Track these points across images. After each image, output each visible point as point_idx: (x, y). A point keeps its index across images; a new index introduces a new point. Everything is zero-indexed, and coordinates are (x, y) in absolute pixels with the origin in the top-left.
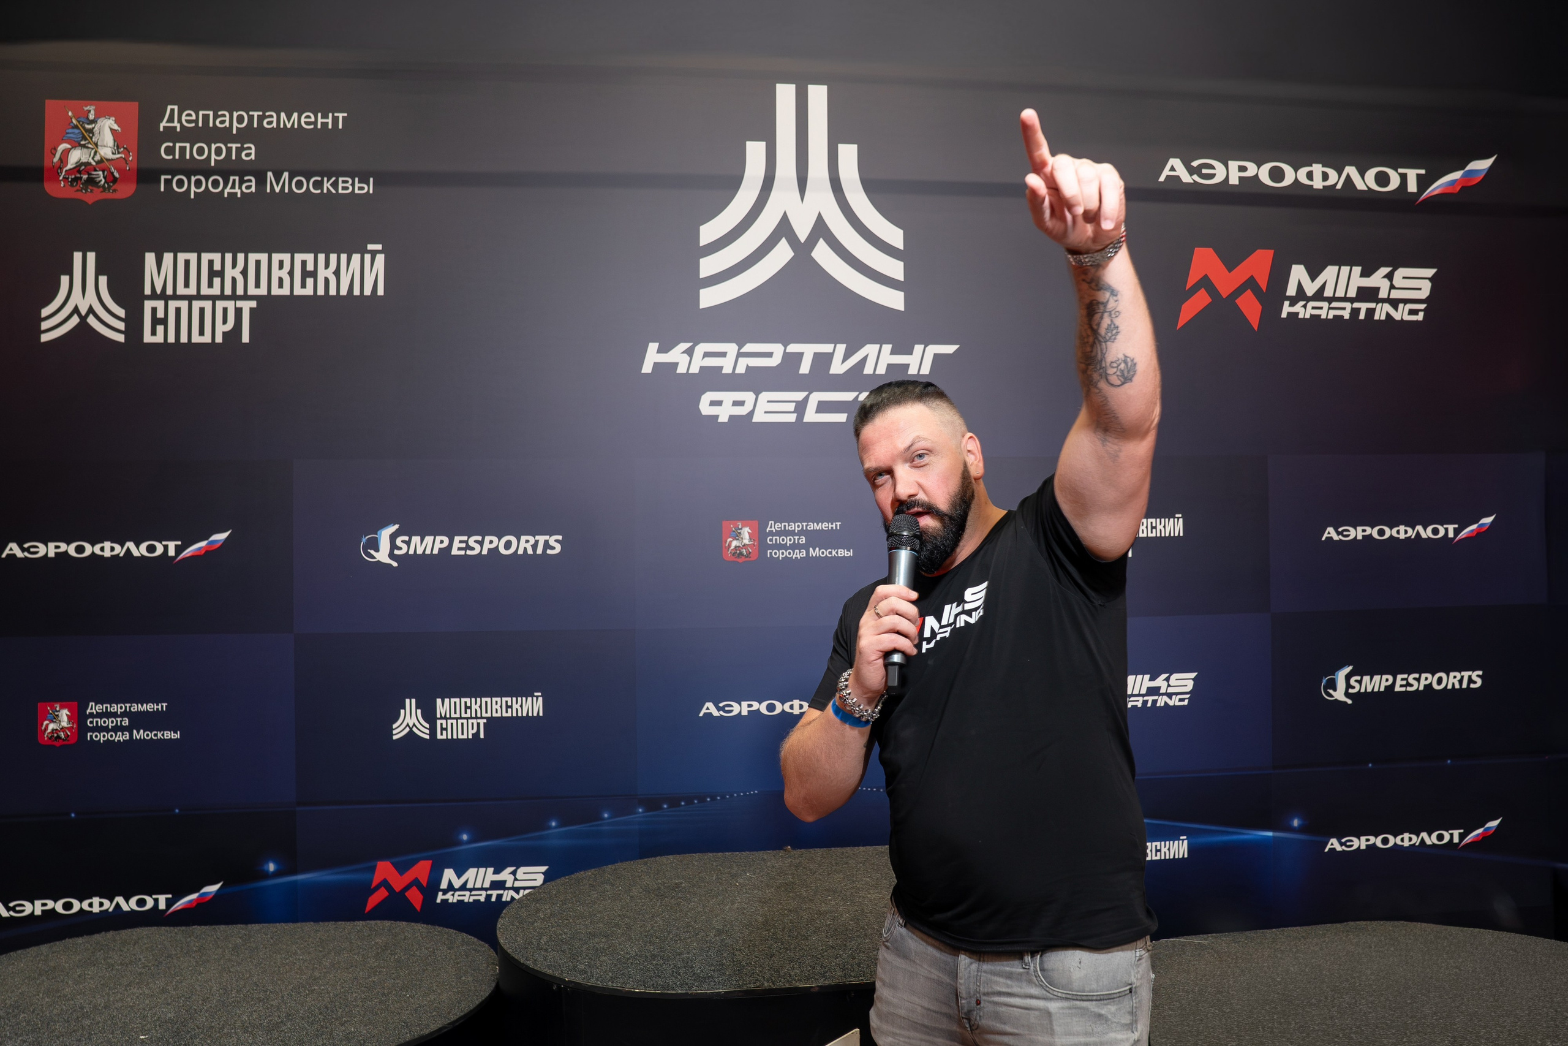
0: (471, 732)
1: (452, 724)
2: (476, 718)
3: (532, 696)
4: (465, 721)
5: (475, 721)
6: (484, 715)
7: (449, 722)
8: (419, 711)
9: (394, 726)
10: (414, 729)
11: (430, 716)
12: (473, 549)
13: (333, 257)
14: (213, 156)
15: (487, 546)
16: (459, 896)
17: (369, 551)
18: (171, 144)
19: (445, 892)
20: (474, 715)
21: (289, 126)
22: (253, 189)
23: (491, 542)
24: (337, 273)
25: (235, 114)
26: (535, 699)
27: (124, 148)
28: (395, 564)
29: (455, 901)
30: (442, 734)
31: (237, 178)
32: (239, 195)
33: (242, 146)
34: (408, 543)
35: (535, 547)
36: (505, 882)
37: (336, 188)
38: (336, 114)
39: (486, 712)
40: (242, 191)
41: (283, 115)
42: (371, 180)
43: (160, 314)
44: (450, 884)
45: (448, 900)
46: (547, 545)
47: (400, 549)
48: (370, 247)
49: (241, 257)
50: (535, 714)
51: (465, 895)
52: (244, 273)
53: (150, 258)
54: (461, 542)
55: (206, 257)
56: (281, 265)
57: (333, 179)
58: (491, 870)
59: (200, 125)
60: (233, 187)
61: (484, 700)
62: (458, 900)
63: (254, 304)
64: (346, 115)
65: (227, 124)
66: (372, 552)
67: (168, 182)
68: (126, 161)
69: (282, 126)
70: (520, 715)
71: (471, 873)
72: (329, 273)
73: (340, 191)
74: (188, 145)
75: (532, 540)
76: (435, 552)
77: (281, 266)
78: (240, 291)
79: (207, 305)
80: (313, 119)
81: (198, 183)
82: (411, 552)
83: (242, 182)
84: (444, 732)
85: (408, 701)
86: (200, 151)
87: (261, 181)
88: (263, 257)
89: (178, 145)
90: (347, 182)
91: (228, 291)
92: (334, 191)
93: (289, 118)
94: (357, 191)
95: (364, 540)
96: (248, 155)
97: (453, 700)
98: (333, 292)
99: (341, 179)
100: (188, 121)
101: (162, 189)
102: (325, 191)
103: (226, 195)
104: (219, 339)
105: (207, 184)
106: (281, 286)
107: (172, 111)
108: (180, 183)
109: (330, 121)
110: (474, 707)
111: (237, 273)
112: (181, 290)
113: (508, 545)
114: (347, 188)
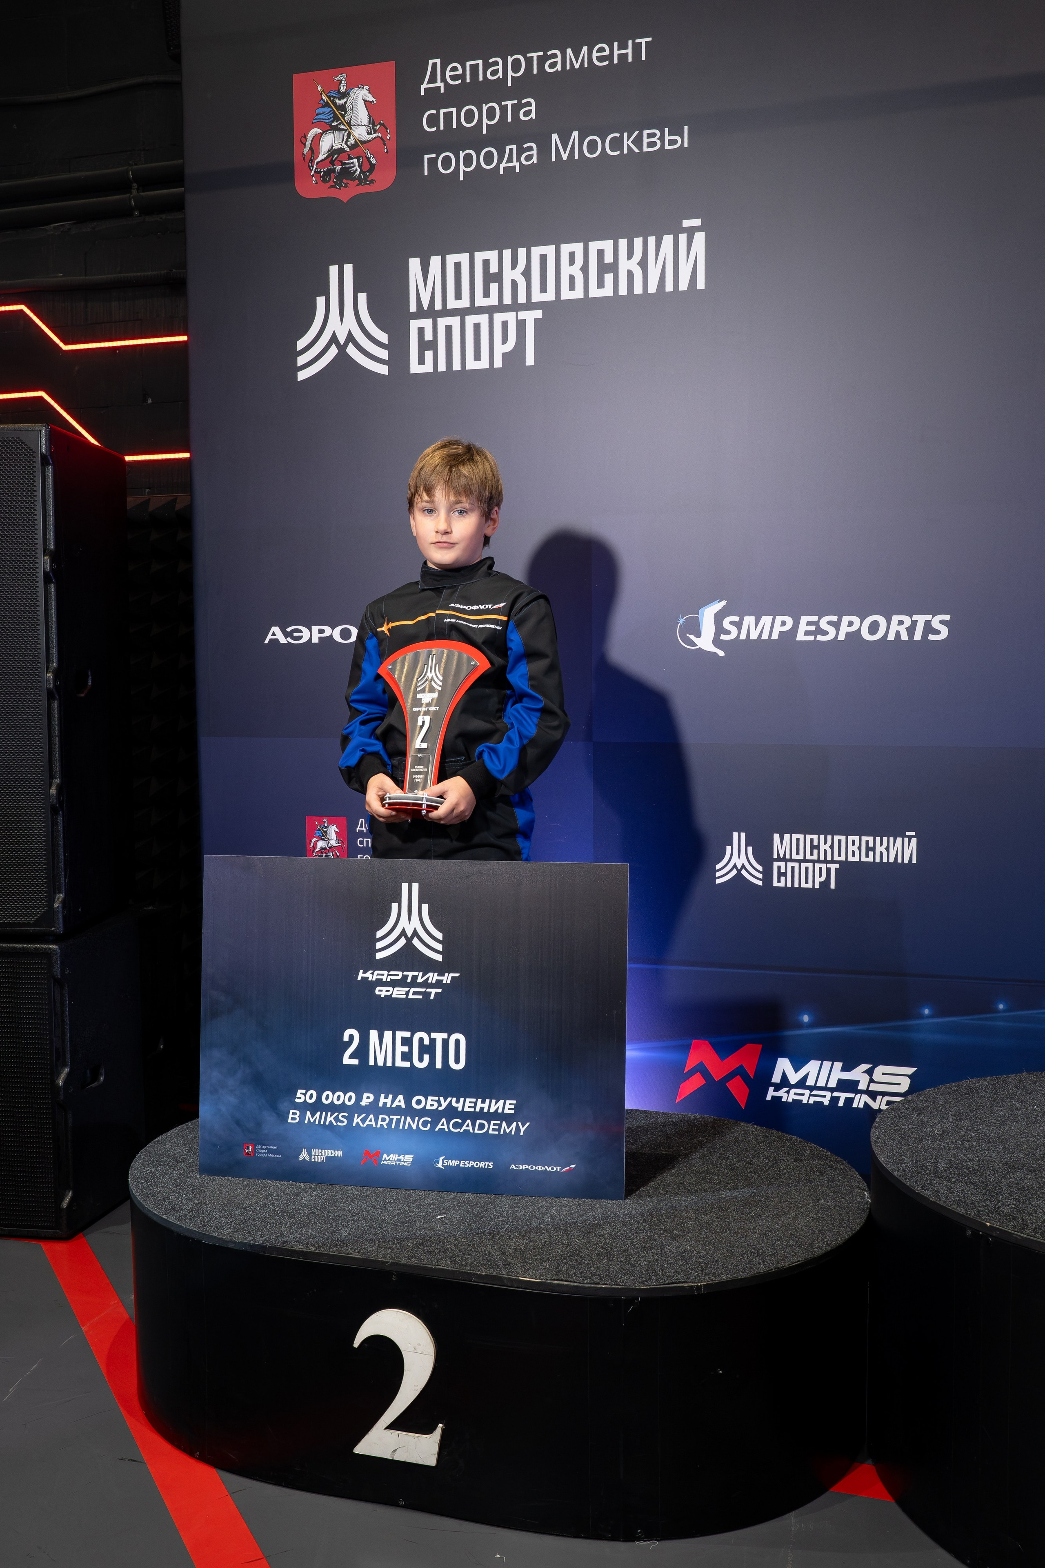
0: (818, 880)
1: (793, 868)
2: (826, 861)
3: (903, 836)
4: (810, 865)
5: (823, 866)
6: (836, 858)
7: (790, 865)
8: (750, 849)
9: (718, 867)
10: (744, 872)
11: (764, 856)
12: (825, 633)
13: (638, 242)
14: (485, 120)
15: (844, 629)
16: (795, 1094)
17: (688, 635)
18: (434, 112)
19: (778, 1087)
20: (822, 858)
21: (577, 66)
22: (535, 160)
23: (851, 624)
24: (643, 264)
25: (510, 60)
26: (906, 839)
27: (380, 124)
28: (721, 653)
29: (790, 1100)
30: (779, 881)
31: (514, 147)
32: (518, 170)
33: (520, 101)
34: (738, 625)
35: (911, 630)
36: (857, 1082)
37: (640, 147)
38: (637, 41)
39: (840, 855)
40: (521, 164)
41: (569, 51)
42: (686, 128)
43: (428, 336)
44: (784, 1076)
45: (782, 1097)
46: (929, 629)
47: (728, 632)
48: (686, 223)
49: (522, 252)
50: (906, 861)
51: (803, 1095)
52: (527, 273)
53: (415, 264)
54: (809, 623)
55: (480, 256)
56: (572, 256)
57: (636, 133)
58: (838, 1065)
59: (468, 80)
60: (510, 160)
61: (837, 838)
62: (793, 1100)
63: (539, 314)
64: (650, 39)
65: (500, 74)
66: (692, 637)
67: (433, 162)
68: (383, 141)
69: (568, 68)
70: (885, 860)
71: (812, 1067)
72: (633, 265)
73: (645, 149)
74: (454, 110)
75: (907, 621)
76: (775, 636)
77: (572, 261)
78: (522, 299)
79: (483, 319)
80: (607, 52)
81: (468, 160)
82: (743, 637)
83: (520, 151)
84: (783, 878)
85: (735, 835)
86: (469, 116)
87: (545, 148)
88: (549, 250)
89: (442, 111)
90: (654, 135)
91: (507, 300)
92: (637, 151)
93: (577, 55)
94: (667, 147)
95: (681, 621)
96: (527, 113)
97: (795, 836)
98: (638, 290)
99: (645, 132)
100: (453, 78)
101: (426, 173)
102: (626, 152)
103: (502, 172)
104: (498, 363)
105: (478, 159)
106: (572, 287)
107: (435, 65)
108: (447, 163)
109: (629, 51)
110: (823, 847)
111: (517, 275)
112: (452, 304)
113: (874, 628)
114: (654, 144)
